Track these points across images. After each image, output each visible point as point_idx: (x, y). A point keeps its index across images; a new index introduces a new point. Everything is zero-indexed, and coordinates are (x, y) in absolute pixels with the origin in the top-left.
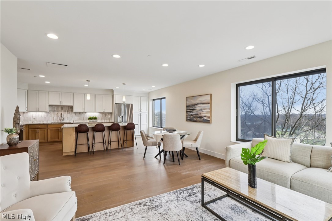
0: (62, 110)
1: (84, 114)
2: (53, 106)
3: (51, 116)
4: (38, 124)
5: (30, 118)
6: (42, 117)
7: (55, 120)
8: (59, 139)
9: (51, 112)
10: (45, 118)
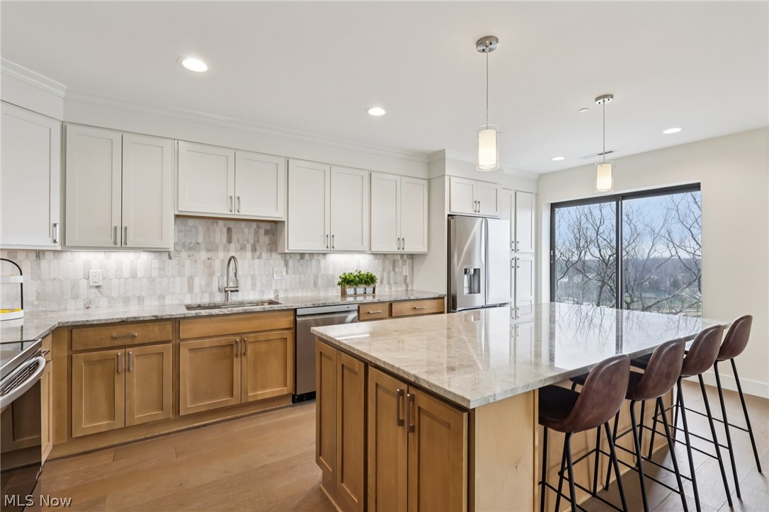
0: (229, 241)
1: (319, 262)
2: (191, 222)
3: (180, 274)
4: (124, 322)
5: (74, 285)
6: (134, 276)
7: (196, 290)
8: (232, 395)
9: (179, 252)
10: (151, 280)
